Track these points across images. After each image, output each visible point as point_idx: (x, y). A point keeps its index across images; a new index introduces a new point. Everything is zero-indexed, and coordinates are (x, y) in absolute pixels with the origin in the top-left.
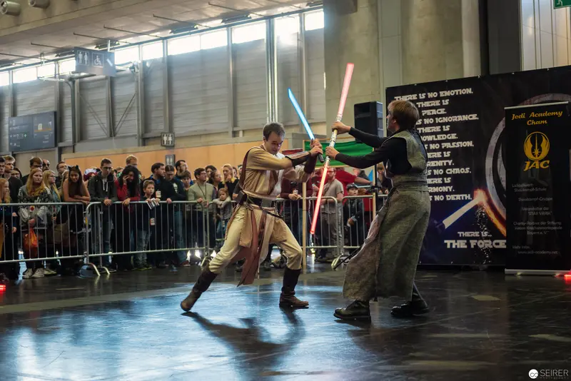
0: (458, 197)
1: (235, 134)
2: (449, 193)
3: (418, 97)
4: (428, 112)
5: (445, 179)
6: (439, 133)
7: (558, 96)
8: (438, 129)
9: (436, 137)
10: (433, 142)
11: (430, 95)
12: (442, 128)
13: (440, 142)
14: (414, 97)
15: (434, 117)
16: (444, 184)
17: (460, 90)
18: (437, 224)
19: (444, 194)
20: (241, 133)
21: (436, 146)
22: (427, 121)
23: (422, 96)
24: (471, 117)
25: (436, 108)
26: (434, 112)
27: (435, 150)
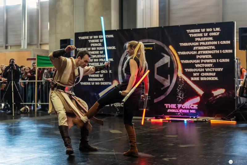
0: (106, 83)
1: (6, 47)
2: (102, 81)
3: (89, 37)
4: (94, 45)
5: (100, 75)
6: (98, 54)
7: (151, 40)
8: (97, 52)
9: (97, 56)
10: (95, 58)
11: (95, 37)
12: (99, 52)
13: (98, 58)
14: (87, 37)
15: (96, 47)
16: (100, 77)
17: (108, 35)
18: (97, 95)
19: (100, 82)
20: (9, 47)
21: (97, 60)
22: (93, 49)
23: (91, 37)
24: (112, 48)
25: (97, 43)
26: (96, 45)
27: (96, 62)
